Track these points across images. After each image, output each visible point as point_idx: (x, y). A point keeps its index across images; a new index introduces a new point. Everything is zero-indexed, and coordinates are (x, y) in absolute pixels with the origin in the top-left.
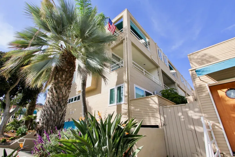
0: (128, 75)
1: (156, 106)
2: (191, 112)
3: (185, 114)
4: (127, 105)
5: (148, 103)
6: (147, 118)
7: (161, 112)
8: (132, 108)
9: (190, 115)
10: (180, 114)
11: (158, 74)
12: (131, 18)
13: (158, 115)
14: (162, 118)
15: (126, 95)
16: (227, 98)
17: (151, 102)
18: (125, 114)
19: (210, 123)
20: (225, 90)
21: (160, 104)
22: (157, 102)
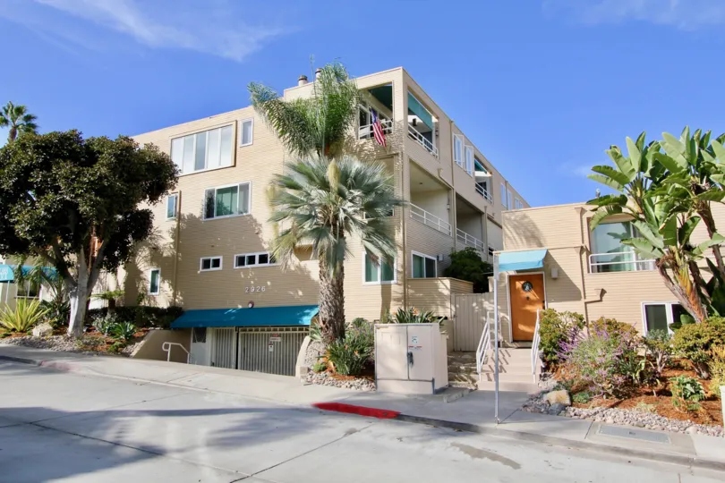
0: (404, 234)
1: (446, 292)
2: (487, 302)
3: (481, 304)
4: (402, 287)
5: (437, 287)
6: (433, 309)
7: (453, 301)
8: (411, 291)
9: (484, 306)
10: (474, 304)
11: (448, 207)
12: (409, 88)
13: (448, 304)
14: (453, 308)
15: (401, 269)
16: (522, 291)
17: (441, 286)
18: (398, 300)
19: (502, 314)
20: (522, 282)
21: (453, 290)
22: (449, 287)
